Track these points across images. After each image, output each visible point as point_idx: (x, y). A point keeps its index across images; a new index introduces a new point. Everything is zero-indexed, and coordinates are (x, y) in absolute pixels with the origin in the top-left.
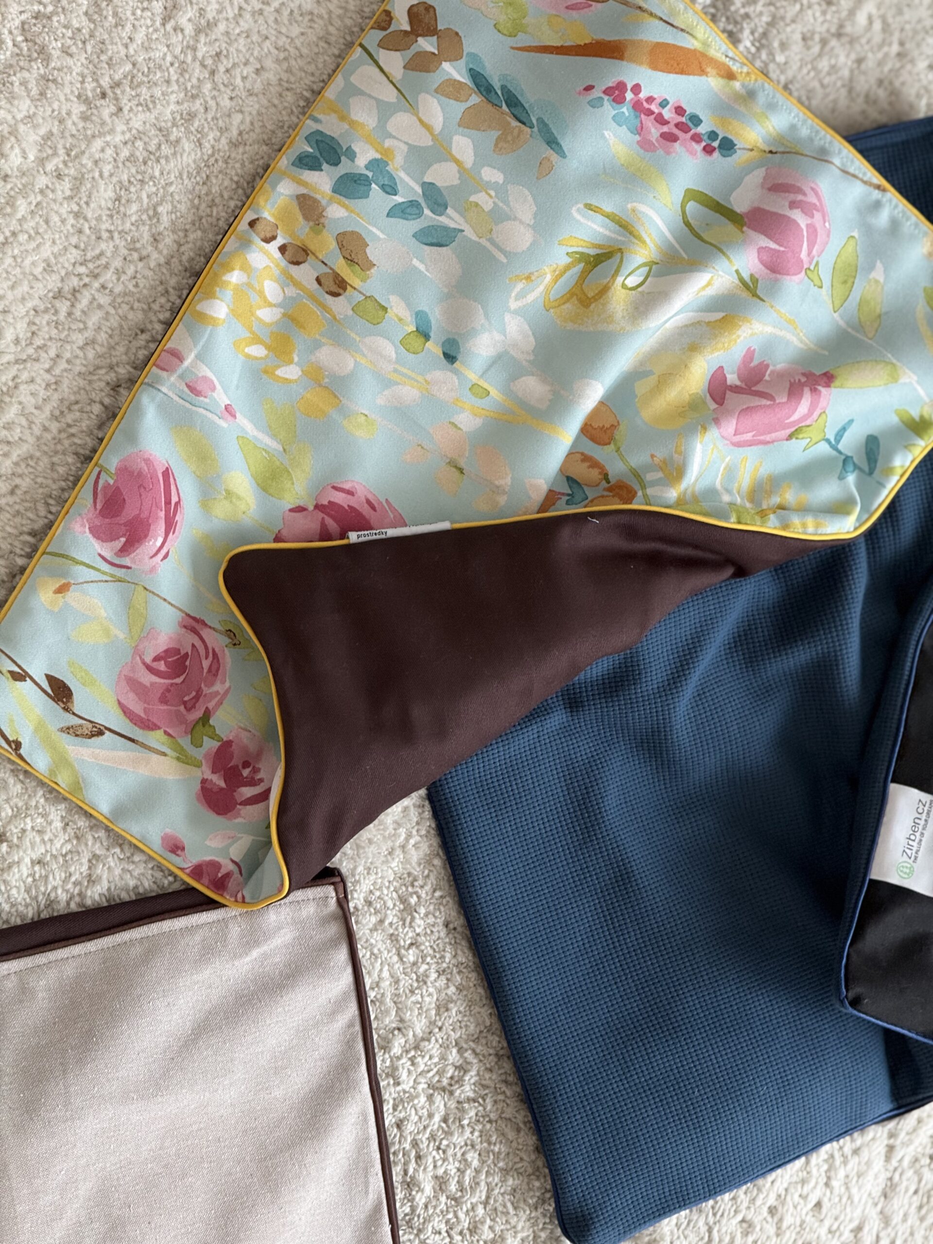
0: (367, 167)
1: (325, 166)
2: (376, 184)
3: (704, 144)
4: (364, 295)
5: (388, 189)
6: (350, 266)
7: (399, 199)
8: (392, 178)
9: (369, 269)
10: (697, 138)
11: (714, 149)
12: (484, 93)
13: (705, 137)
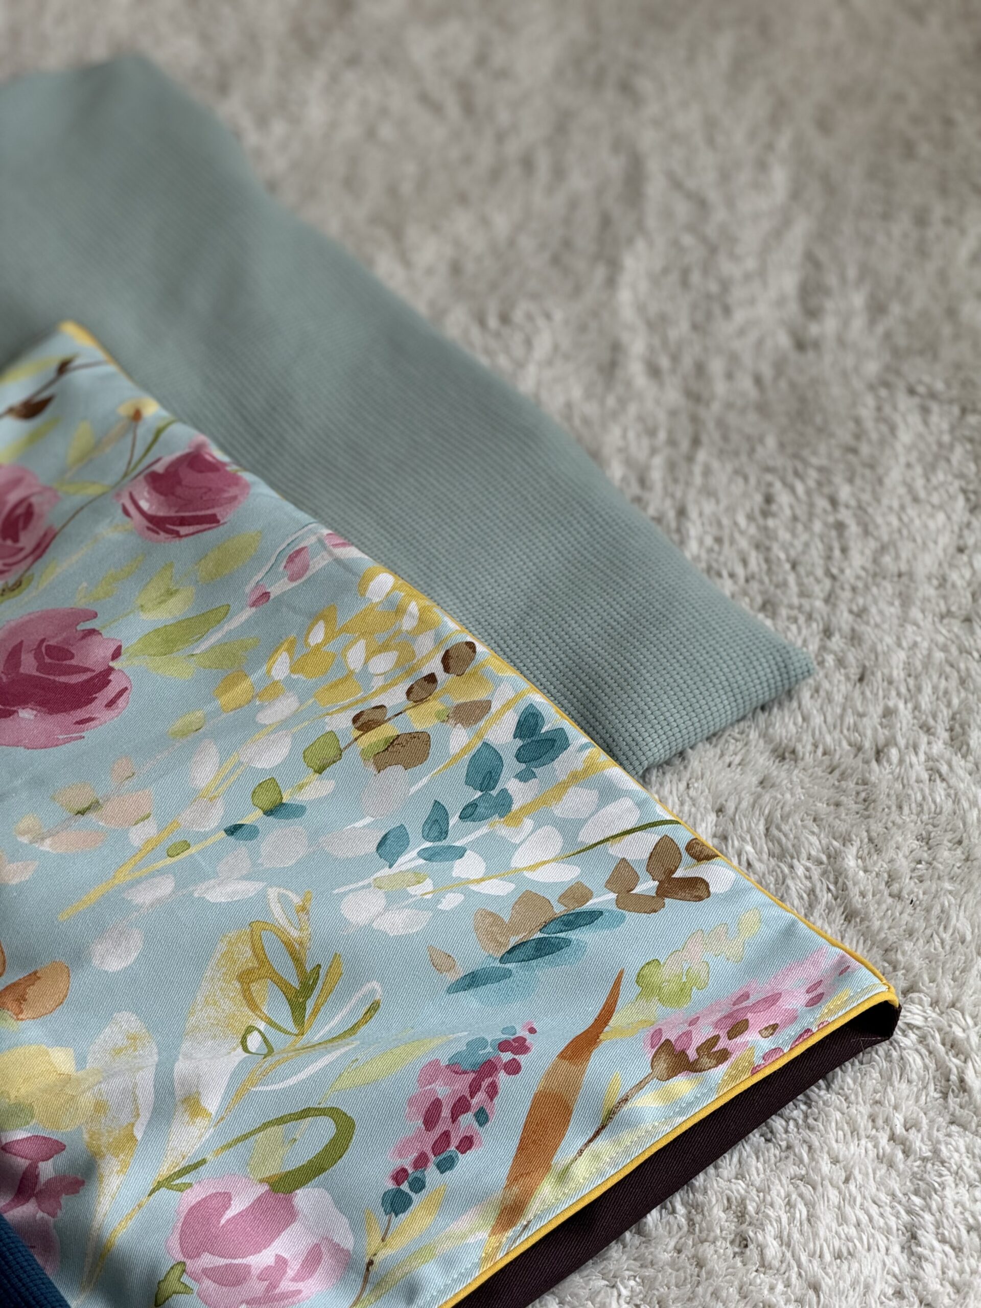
0: (504, 791)
1: (519, 743)
2: (480, 797)
3: (410, 1171)
4: (345, 748)
5: (469, 811)
6: (386, 740)
7: (454, 820)
8: (483, 818)
9: (375, 763)
10: (421, 1162)
11: (399, 1183)
12: (565, 918)
13: (418, 1174)
